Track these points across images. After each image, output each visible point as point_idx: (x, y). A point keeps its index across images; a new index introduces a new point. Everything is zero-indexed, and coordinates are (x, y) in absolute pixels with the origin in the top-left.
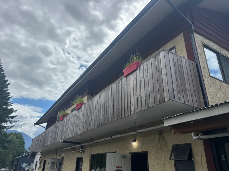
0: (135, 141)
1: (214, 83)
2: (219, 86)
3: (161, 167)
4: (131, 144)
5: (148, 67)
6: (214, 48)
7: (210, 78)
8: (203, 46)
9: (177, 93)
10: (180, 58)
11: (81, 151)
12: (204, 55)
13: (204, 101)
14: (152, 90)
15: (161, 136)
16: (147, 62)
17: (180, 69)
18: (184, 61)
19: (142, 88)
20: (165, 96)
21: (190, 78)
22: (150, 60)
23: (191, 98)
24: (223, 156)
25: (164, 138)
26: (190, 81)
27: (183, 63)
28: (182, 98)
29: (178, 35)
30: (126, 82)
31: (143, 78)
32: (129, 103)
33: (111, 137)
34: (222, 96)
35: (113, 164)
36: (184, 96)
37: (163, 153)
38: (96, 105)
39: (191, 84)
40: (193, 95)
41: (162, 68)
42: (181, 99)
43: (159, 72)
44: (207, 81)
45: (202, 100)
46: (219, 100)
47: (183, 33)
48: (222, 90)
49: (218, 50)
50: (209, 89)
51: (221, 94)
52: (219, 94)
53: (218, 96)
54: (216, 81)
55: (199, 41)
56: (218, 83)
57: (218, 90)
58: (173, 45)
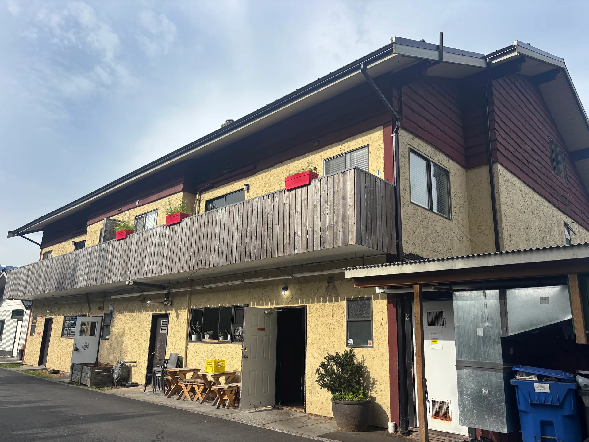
0: (286, 289)
1: (414, 214)
2: (420, 218)
3: (327, 328)
4: (279, 293)
5: (329, 188)
6: (424, 152)
7: (410, 205)
8: (408, 150)
9: (365, 233)
10: (374, 178)
11: (165, 301)
12: (408, 168)
13: (397, 242)
14: (332, 224)
15: (331, 285)
16: (327, 177)
17: (372, 197)
18: (379, 184)
19: (315, 217)
20: (350, 237)
21: (384, 210)
22: (333, 177)
23: (381, 240)
24: (407, 315)
25: (334, 287)
26: (383, 214)
27: (377, 186)
28: (370, 240)
29: (375, 127)
30: (288, 199)
31: (319, 202)
32: (293, 236)
33: (243, 280)
34: (422, 232)
35: (253, 325)
36: (373, 237)
37: (332, 308)
38: (222, 226)
39: (384, 218)
40: (384, 234)
41: (350, 195)
42: (369, 242)
43: (344, 199)
44: (405, 211)
45: (394, 241)
46: (416, 239)
47: (383, 126)
48: (424, 224)
49: (430, 155)
50: (406, 224)
51: (420, 230)
52: (418, 231)
53: (416, 233)
54: (417, 210)
55: (405, 143)
56: (420, 212)
57: (417, 224)
58: (365, 141)
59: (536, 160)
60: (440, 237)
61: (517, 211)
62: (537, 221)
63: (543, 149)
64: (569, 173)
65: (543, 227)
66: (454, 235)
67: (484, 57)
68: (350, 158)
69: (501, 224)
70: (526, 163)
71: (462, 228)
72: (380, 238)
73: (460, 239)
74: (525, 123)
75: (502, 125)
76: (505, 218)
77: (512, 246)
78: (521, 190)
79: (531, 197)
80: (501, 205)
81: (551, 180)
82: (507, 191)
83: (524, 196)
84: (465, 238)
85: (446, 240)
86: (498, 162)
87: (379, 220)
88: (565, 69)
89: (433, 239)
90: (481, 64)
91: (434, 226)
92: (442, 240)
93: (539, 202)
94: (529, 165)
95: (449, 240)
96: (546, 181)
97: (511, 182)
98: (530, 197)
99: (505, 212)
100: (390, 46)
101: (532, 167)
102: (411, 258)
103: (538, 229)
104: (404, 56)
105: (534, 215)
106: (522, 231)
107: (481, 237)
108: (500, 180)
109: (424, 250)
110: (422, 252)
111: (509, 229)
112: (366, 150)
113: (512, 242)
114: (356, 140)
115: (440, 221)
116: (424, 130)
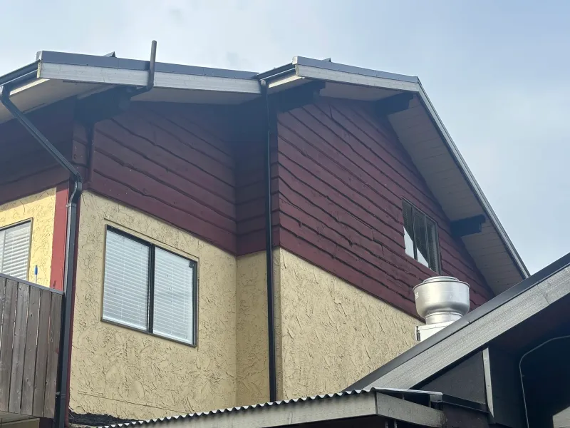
1: (107, 341)
2: (121, 347)
6: (143, 231)
7: (101, 325)
8: (105, 229)
10: (16, 283)
13: (56, 395)
18: (27, 292)
23: (20, 393)
27: (20, 296)
29: (44, 189)
34: (123, 373)
40: (28, 383)
45: (51, 395)
46: (108, 386)
47: (56, 188)
48: (128, 358)
49: (155, 236)
50: (87, 361)
51: (119, 369)
52: (114, 370)
53: (109, 376)
54: (116, 334)
55: (98, 217)
56: (123, 337)
57: (113, 359)
58: (29, 212)
59: (370, 240)
60: (166, 380)
61: (320, 327)
62: (365, 342)
63: (387, 220)
64: (445, 255)
65: (380, 352)
66: (199, 373)
67: (257, 77)
68: (5, 239)
69: (281, 353)
70: (346, 244)
71: (219, 359)
72: (16, 391)
73: (213, 379)
74: (350, 179)
75: (296, 185)
76: (290, 341)
77: (303, 389)
78: (331, 291)
79: (354, 302)
80: (283, 319)
81: (403, 270)
82: (299, 295)
83: (338, 301)
84: (225, 376)
85: (178, 383)
86: (280, 246)
87: (19, 357)
88: (422, 94)
89: (146, 383)
90: (251, 88)
91: (153, 361)
92: (169, 383)
93: (372, 310)
94: (352, 249)
95: (187, 383)
96: (390, 272)
97: (309, 278)
98: (351, 302)
99: (290, 332)
100: (33, 67)
101: (360, 252)
102: (91, 422)
103: (365, 355)
104: (64, 81)
105: (359, 333)
106: (328, 362)
107: (252, 374)
108: (284, 278)
109: (124, 405)
110: (118, 410)
111: (297, 360)
112: (27, 228)
113: (303, 382)
114: (16, 208)
115: (168, 351)
116: (143, 195)
